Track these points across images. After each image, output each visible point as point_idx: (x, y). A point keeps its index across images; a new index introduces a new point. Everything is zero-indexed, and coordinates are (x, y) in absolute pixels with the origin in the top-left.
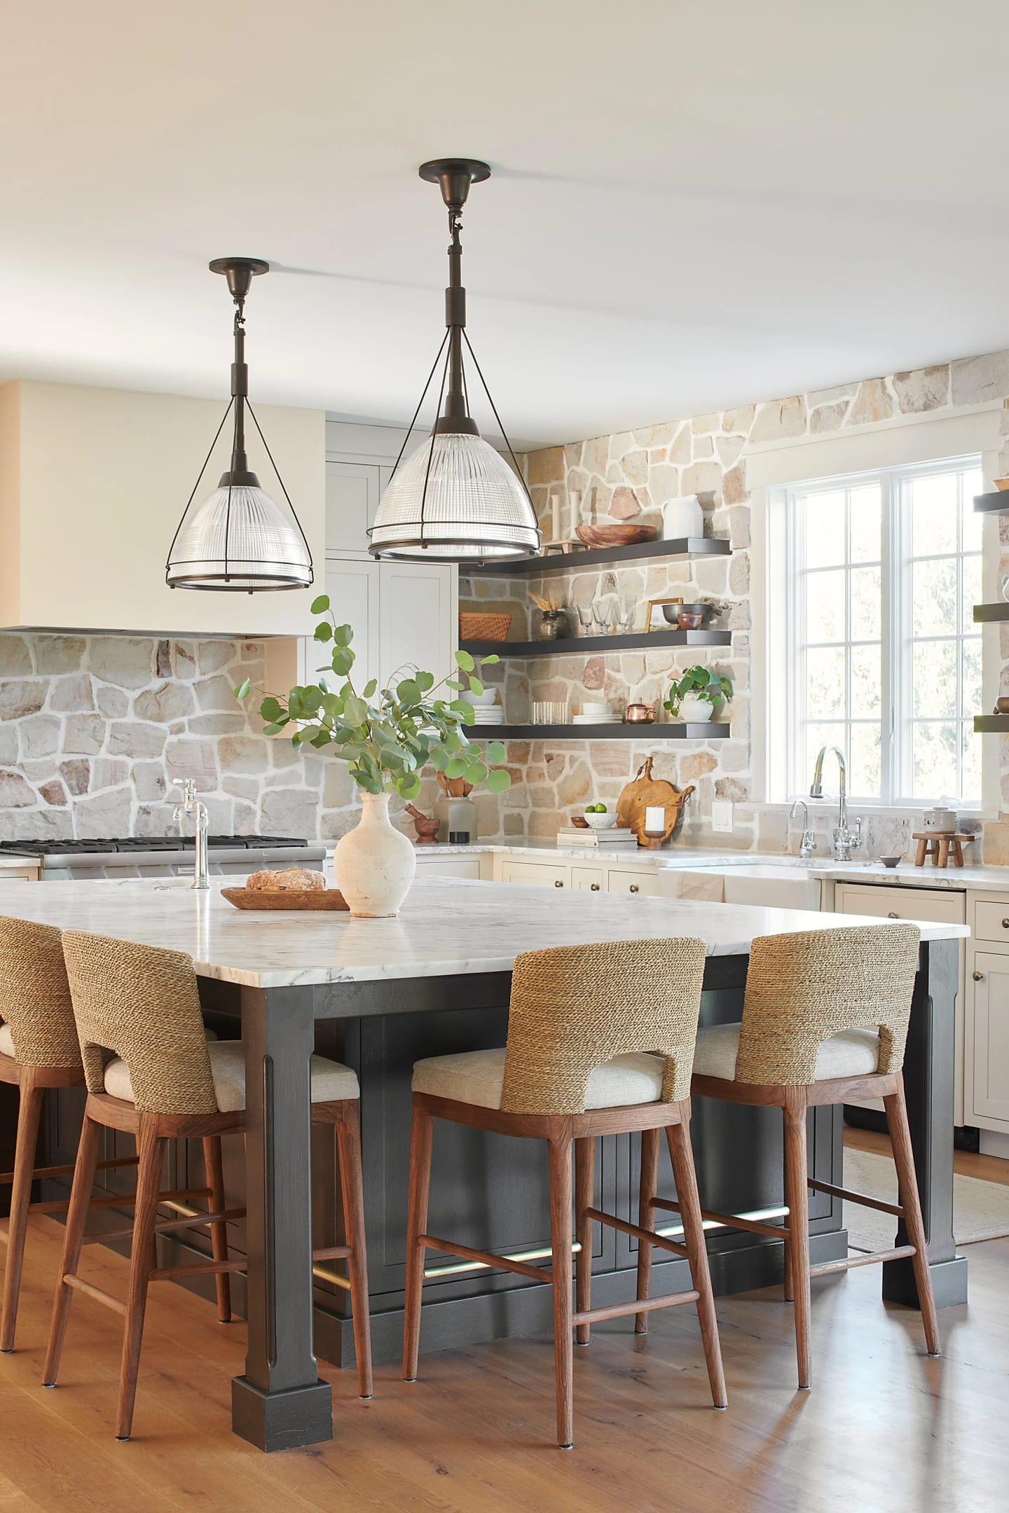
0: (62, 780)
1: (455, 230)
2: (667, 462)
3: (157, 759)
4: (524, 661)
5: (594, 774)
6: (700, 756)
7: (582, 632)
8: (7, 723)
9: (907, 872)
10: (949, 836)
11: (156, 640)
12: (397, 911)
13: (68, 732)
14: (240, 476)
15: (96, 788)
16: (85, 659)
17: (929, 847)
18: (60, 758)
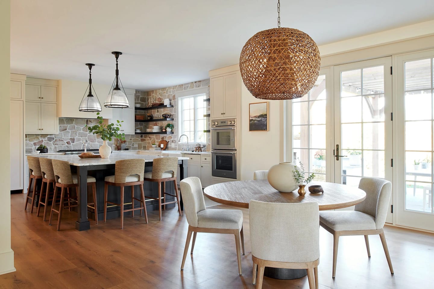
0: (70, 141)
1: (117, 62)
2: (165, 94)
3: (86, 138)
4: (146, 123)
5: (156, 139)
6: (170, 137)
7: (154, 119)
8: (61, 132)
9: (194, 152)
10: (199, 147)
11: (86, 119)
12: (109, 157)
13: (71, 133)
14: (90, 95)
15: (76, 142)
16: (74, 122)
17: (197, 149)
18: (70, 137)
